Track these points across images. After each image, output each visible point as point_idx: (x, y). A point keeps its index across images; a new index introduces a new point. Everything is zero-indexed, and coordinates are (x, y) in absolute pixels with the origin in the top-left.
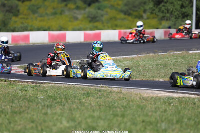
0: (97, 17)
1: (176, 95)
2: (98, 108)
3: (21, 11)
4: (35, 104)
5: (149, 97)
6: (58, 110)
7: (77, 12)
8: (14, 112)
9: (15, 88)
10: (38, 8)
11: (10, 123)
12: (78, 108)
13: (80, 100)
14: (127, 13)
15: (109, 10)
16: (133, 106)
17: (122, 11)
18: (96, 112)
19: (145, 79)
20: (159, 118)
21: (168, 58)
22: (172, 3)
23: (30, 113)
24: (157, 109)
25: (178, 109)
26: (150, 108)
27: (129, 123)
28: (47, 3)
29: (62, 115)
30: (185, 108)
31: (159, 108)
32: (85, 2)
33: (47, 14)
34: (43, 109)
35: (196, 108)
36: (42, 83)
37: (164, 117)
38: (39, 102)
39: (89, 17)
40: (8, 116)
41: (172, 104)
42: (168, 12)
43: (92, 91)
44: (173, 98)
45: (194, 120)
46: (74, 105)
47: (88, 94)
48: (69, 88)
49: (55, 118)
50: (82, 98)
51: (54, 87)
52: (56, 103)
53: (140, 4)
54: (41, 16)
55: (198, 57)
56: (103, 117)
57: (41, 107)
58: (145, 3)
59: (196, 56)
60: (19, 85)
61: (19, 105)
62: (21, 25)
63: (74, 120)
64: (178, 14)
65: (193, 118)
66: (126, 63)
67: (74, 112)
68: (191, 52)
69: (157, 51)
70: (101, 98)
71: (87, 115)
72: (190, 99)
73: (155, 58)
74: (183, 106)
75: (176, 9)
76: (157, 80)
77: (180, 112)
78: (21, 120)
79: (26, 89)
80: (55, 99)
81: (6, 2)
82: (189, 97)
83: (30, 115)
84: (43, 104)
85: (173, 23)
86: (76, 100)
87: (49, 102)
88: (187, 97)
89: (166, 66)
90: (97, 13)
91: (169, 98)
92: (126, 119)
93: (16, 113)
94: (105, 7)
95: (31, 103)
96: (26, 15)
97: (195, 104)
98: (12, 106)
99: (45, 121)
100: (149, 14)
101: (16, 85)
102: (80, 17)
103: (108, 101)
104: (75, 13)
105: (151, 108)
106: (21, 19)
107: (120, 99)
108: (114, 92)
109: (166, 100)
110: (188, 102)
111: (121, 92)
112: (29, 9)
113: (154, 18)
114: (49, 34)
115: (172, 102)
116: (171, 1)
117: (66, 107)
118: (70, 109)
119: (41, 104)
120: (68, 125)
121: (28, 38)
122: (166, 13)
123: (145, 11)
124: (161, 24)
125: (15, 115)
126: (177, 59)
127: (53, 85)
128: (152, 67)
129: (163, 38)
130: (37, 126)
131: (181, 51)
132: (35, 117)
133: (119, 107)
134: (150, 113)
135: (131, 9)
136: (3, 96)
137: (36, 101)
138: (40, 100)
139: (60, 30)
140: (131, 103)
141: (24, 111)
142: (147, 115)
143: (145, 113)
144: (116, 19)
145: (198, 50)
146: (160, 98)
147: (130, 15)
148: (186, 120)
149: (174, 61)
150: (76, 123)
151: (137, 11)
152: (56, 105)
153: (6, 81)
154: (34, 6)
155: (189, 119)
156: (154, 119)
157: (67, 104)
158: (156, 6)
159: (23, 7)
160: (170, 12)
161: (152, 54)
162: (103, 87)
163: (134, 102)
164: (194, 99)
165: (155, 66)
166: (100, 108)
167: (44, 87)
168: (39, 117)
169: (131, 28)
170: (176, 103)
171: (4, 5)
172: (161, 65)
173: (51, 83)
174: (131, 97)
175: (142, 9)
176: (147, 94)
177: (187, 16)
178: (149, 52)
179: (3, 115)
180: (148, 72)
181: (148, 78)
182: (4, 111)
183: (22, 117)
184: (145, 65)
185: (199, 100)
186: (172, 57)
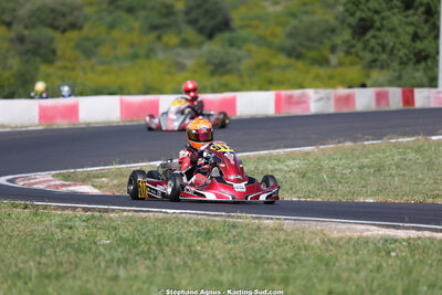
0: (228, 63)
1: (401, 234)
2: (231, 263)
3: (59, 53)
4: (90, 257)
5: (342, 238)
6: (142, 269)
7: (183, 51)
8: (44, 276)
9: (47, 222)
10: (97, 45)
12: (185, 263)
13: (189, 246)
14: (295, 54)
15: (253, 47)
16: (308, 259)
17: (282, 50)
18: (225, 273)
19: (333, 199)
21: (384, 152)
22: (392, 30)
23: (80, 278)
24: (361, 264)
25: (407, 264)
26: (344, 263)
28: (116, 34)
29: (150, 280)
30: (422, 262)
31: (365, 264)
32: (201, 30)
33: (117, 58)
34: (107, 267)
36: (106, 211)
37: (376, 283)
38: (100, 253)
39: (208, 62)
40: (30, 285)
41: (393, 254)
42: (384, 50)
43: (217, 227)
44: (396, 241)
46: (177, 260)
47: (208, 234)
48: (164, 221)
49: (135, 288)
50: (195, 242)
51: (132, 220)
52: (138, 254)
53: (323, 32)
54: (102, 63)
57: (103, 265)
58: (333, 31)
60: (55, 215)
61: (54, 258)
64: (406, 55)
66: (291, 163)
67: (176, 275)
68: (434, 138)
69: (359, 135)
70: (235, 242)
71: (205, 280)
72: (432, 242)
73: (357, 153)
74: (417, 256)
75: (401, 43)
76: (361, 200)
77: (410, 272)
79: (71, 224)
80: (134, 246)
81: (26, 32)
82: (430, 238)
83: (79, 283)
84: (108, 257)
85: (396, 74)
86: (182, 248)
87: (122, 252)
88: (425, 237)
89: (379, 170)
90: (227, 53)
91: (386, 240)
92: (291, 289)
93: (48, 277)
94: (245, 41)
95: (81, 256)
96: (69, 60)
98: (39, 263)
100: (341, 54)
101: (49, 217)
102: (190, 63)
103: (252, 248)
104: (179, 55)
105: (348, 263)
106: (60, 68)
107: (278, 243)
108: (265, 228)
109: (380, 245)
110: (429, 248)
111: (279, 229)
112: (78, 46)
113: (352, 64)
114: (121, 102)
115: (393, 250)
116: (391, 26)
117: (158, 263)
118: (169, 268)
119: (104, 256)
121: (73, 110)
122: (378, 53)
123: (333, 49)
124: (368, 76)
125: (47, 281)
126: (405, 154)
127: (130, 214)
128: (348, 171)
129: (373, 107)
131: (413, 136)
132: (90, 286)
133: (276, 262)
134: (345, 275)
135: (301, 45)
136: (20, 241)
137: (93, 250)
138: (101, 249)
139: (146, 92)
140: (303, 252)
141: (65, 274)
142: (338, 279)
143: (334, 274)
144: (267, 65)
146: (367, 241)
147: (299, 57)
148: (425, 288)
149: (397, 158)
151: (314, 49)
152: (137, 258)
153: (26, 207)
154: (87, 39)
155: (432, 286)
156: (354, 288)
157: (161, 257)
158: (357, 37)
159: (64, 43)
160: (388, 49)
161: (348, 144)
162: (240, 217)
163: (310, 251)
165: (355, 170)
166: (234, 264)
167: (111, 219)
168: (99, 287)
169: (301, 87)
170: (401, 251)
171: (21, 39)
172: (369, 167)
173: (125, 211)
174: (302, 239)
175: (328, 43)
176: (338, 232)
177: (426, 58)
178: (341, 139)
179: (20, 284)
180: (340, 182)
181: (339, 198)
182: (22, 274)
183: (61, 287)
184: (333, 168)
186: (394, 150)
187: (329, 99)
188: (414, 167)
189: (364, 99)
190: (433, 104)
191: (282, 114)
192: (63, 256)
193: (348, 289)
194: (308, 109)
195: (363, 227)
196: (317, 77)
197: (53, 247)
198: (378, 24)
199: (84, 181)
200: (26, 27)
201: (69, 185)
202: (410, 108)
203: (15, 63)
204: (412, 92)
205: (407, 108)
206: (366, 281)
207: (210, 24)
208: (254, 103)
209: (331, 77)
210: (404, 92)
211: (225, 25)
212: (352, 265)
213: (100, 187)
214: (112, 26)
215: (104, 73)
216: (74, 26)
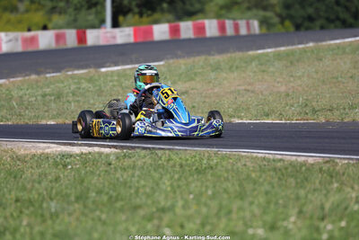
1: (76, 150)
5: (27, 155)
19: (21, 122)
20: (45, 193)
21: (62, 82)
24: (43, 175)
25: (80, 175)
26: (29, 175)
30: (92, 172)
31: (46, 175)
35: (112, 171)
37: (54, 191)
41: (70, 167)
44: (71, 156)
45: (107, 193)
55: (116, 78)
59: (112, 76)
64: (79, 2)
65: (106, 190)
68: (103, 70)
69: (42, 69)
72: (100, 156)
73: (39, 84)
74: (88, 168)
76: (44, 122)
77: (82, 181)
82: (98, 153)
85: (72, 18)
88: (95, 153)
89: (58, 98)
91: (63, 155)
97: (110, 164)
100: (27, 3)
105: (32, 175)
109: (58, 160)
110: (98, 162)
113: (37, 10)
115: (69, 164)
124: (50, 20)
126: (79, 83)
128: (33, 99)
129: (53, 45)
131: (86, 68)
134: (29, 186)
142: (24, 188)
143: (20, 184)
145: (115, 65)
146: (47, 157)
148: (94, 194)
149: (73, 87)
155: (99, 192)
156: (36, 196)
161: (33, 77)
163: (2, 167)
164: (108, 155)
165: (39, 98)
170: (76, 164)
172: (53, 95)
176: (25, 150)
177: (95, 5)
178: (28, 73)
180: (27, 108)
181: (26, 121)
184: (21, 97)
185: (117, 158)
186: (70, 80)
188: (87, 94)
189: (46, 40)
190: (102, 42)
193: (31, 197)
194: (1, 48)
195: (45, 145)
196: (8, 22)
202: (83, 45)
204: (85, 33)
205: (80, 46)
209: (20, 22)
210: (78, 33)
212: (35, 177)
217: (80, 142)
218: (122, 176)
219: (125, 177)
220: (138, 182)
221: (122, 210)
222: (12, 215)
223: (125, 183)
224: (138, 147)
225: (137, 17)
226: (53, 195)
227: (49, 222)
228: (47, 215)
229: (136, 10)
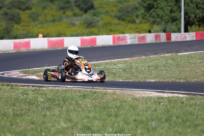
0: (93, 23)
1: (165, 95)
2: (93, 108)
3: (22, 19)
5: (140, 97)
6: (57, 111)
7: (74, 18)
8: (16, 115)
9: (17, 92)
10: (38, 16)
11: (12, 125)
12: (75, 108)
13: (77, 101)
14: (121, 18)
15: (104, 16)
16: (126, 106)
17: (116, 17)
18: (91, 113)
19: (137, 80)
20: (149, 117)
21: (159, 60)
22: (162, 8)
23: (31, 116)
24: (148, 108)
25: (167, 108)
26: (141, 108)
27: (121, 123)
28: (46, 11)
29: (59, 116)
30: (174, 107)
31: (150, 108)
32: (82, 9)
33: (46, 21)
34: (42, 111)
35: (184, 106)
36: (42, 87)
37: (154, 116)
38: (39, 105)
39: (85, 23)
40: (9, 119)
41: (162, 104)
42: (158, 17)
43: (88, 93)
44: (163, 98)
45: (181, 118)
46: (71, 107)
47: (84, 96)
48: (66, 91)
49: (53, 120)
50: (79, 100)
51: (52, 90)
52: (55, 105)
53: (133, 10)
54: (41, 23)
55: (186, 58)
56: (98, 118)
57: (40, 110)
58: (137, 9)
59: (184, 57)
60: (20, 89)
61: (20, 107)
62: (22, 32)
63: (70, 121)
64: (168, 19)
65: (181, 116)
66: (119, 65)
67: (71, 114)
68: (180, 54)
69: (148, 53)
70: (96, 100)
71: (83, 116)
72: (178, 99)
73: (147, 61)
74: (172, 105)
75: (165, 14)
76: (149, 80)
77: (169, 111)
78: (22, 123)
79: (27, 92)
80: (53, 102)
81: (8, 11)
82: (177, 97)
83: (30, 118)
84: (42, 106)
85: (163, 27)
86: (73, 102)
87: (48, 104)
88: (175, 97)
89: (156, 68)
90: (93, 19)
91: (159, 98)
92: (119, 119)
94: (100, 14)
95: (31, 106)
96: (27, 22)
97: (183, 103)
98: (13, 110)
99: (44, 123)
100: (141, 19)
101: (18, 89)
102: (77, 23)
103: (103, 102)
104: (73, 20)
106: (23, 26)
107: (114, 100)
108: (108, 93)
109: (156, 100)
110: (177, 101)
111: (114, 94)
112: (30, 16)
113: (145, 22)
114: (48, 40)
115: (162, 102)
116: (161, 7)
117: (63, 109)
118: (68, 111)
119: (41, 106)
120: (65, 126)
121: (28, 44)
122: (156, 18)
123: (137, 16)
124: (152, 28)
125: (16, 117)
126: (167, 61)
127: (52, 88)
128: (143, 68)
129: (154, 41)
130: (36, 128)
131: (171, 53)
132: (34, 119)
133: (113, 108)
134: (141, 113)
135: (124, 15)
136: (5, 100)
137: (36, 103)
138: (39, 103)
139: (59, 36)
140: (124, 103)
141: (24, 114)
142: (138, 115)
143: (136, 113)
144: (110, 24)
145: (186, 52)
146: (151, 98)
147: (123, 20)
148: (175, 118)
149: (164, 62)
150: (73, 124)
151: (129, 16)
152: (55, 107)
153: (8, 86)
154: (34, 13)
155: (177, 117)
156: (145, 119)
157: (64, 106)
158: (147, 12)
159: (24, 15)
160: (160, 16)
161: (143, 57)
162: (97, 89)
163: (127, 103)
164: (182, 98)
165: (146, 68)
166: (95, 109)
167: (43, 90)
168: (38, 119)
169: (123, 33)
170: (165, 103)
171: (6, 14)
172: (152, 67)
173: (49, 87)
174: (124, 98)
175: (135, 14)
176: (139, 95)
177: (176, 20)
178: (141, 55)
179: (5, 118)
180: (140, 73)
181: (140, 80)
182: (6, 114)
183: (22, 120)
184: (137, 67)
185: (187, 100)
186: (163, 59)
187: (135, 38)
188: (171, 66)
189: (150, 38)
190: (179, 40)
191: (116, 45)
192: (23, 106)
193: (142, 119)
194: (127, 42)
196: (131, 28)
197: (19, 102)
198: (156, 6)
199: (33, 74)
200: (8, 9)
201: (27, 76)
202: (170, 41)
203: (4, 24)
204: (170, 34)
205: (168, 41)
206: (150, 115)
207: (85, 7)
208: (104, 40)
209: (136, 28)
210: (166, 35)
211: (92, 7)
212: (144, 109)
213: (40, 77)
214: (44, 8)
215: (41, 27)
216: (28, 8)
217: (167, 91)
218: (189, 109)
219: (191, 109)
220: (198, 112)
221: (189, 127)
222: (132, 128)
223: (191, 113)
224: (198, 94)
225: (197, 27)
226: (154, 118)
227: (152, 132)
228: (151, 129)
229: (197, 23)
